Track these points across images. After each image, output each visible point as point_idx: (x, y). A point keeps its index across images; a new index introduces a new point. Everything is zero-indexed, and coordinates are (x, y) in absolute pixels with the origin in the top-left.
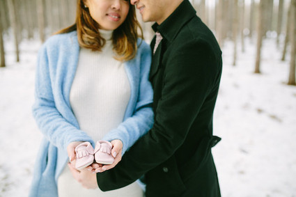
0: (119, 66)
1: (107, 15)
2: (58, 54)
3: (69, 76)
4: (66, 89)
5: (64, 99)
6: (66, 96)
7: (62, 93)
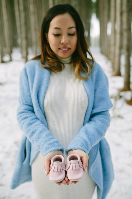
0: (79, 81)
1: (60, 49)
2: (34, 72)
3: (43, 88)
4: (41, 99)
5: (40, 107)
6: (41, 104)
7: (39, 102)
